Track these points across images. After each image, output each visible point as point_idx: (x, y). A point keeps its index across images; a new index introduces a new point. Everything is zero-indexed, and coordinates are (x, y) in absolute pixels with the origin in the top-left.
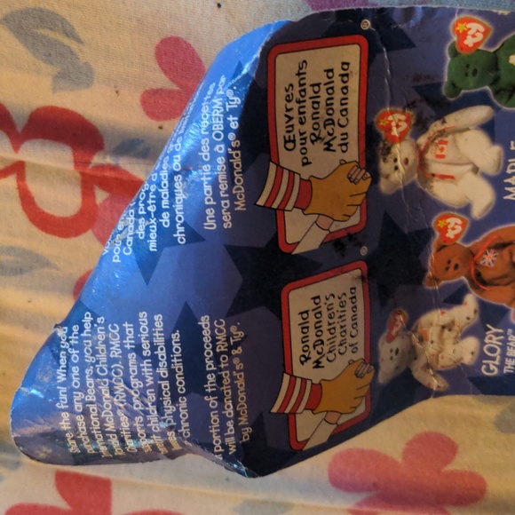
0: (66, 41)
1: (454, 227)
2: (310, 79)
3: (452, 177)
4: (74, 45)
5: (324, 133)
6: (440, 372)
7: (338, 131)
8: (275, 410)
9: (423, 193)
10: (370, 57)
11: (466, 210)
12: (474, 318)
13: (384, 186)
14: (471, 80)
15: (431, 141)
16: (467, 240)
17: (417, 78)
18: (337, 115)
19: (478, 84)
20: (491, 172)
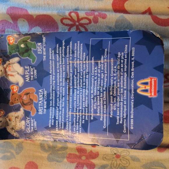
1: (15, 89)
3: (13, 75)
6: (16, 131)
9: (7, 79)
11: (17, 84)
12: (23, 115)
14: (14, 51)
15: (7, 66)
16: (19, 92)
17: (2, 51)
19: (15, 52)
20: (22, 74)
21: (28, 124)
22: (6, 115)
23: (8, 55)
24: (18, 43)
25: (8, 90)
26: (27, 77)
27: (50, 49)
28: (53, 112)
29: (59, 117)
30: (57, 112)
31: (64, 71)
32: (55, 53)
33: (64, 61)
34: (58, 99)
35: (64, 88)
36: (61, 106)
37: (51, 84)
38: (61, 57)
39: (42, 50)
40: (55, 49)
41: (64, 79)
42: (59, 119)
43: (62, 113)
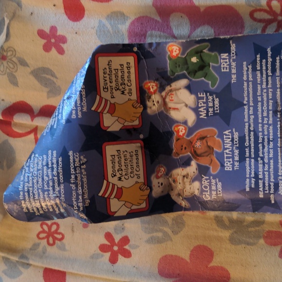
0: (52, 78)
1: (182, 131)
2: (113, 67)
3: (177, 109)
4: (55, 80)
5: (120, 88)
6: (185, 198)
7: (127, 88)
8: (100, 194)
9: (167, 115)
10: (138, 61)
11: (185, 123)
12: (197, 172)
13: (149, 111)
14: (178, 69)
15: (167, 94)
16: (188, 136)
17: (158, 69)
18: (126, 82)
19: (182, 70)
20: (193, 106)
21: (206, 187)
22: (168, 173)
23: (169, 77)
24: (186, 55)
25: (170, 134)
26: (201, 111)
27: (245, 63)
28: (253, 167)
29: (264, 175)
30: (261, 166)
31: (271, 99)
32: (254, 69)
33: (270, 82)
34: (260, 145)
35: (271, 128)
36: (266, 157)
37: (246, 120)
38: (264, 76)
39: (230, 65)
40: (254, 63)
41: (271, 112)
42: (264, 177)
43: (269, 168)
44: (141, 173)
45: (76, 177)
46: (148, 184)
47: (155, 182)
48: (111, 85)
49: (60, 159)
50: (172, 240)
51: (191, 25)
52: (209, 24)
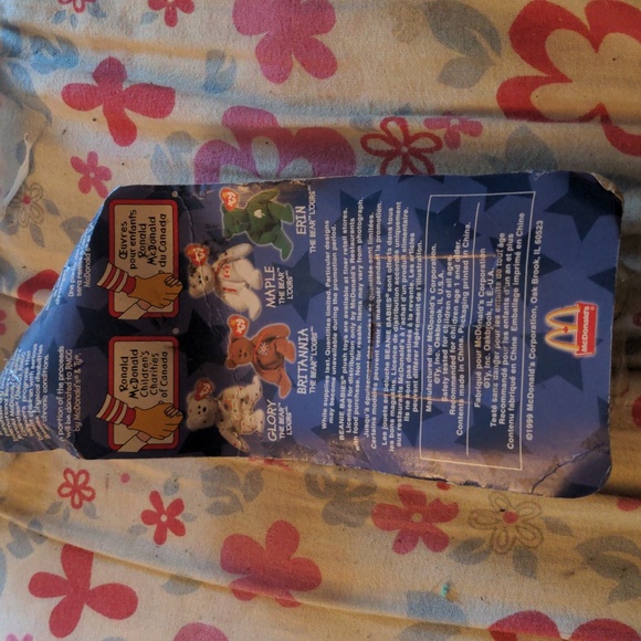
1: (241, 326)
2: (139, 221)
3: (235, 291)
5: (148, 253)
6: (243, 436)
7: (159, 254)
8: (99, 416)
10: (179, 213)
11: (246, 313)
12: (260, 394)
13: (192, 292)
14: (237, 227)
15: (221, 266)
16: (249, 335)
17: (208, 226)
18: (158, 245)
19: (241, 230)
20: (257, 287)
21: (272, 420)
22: (216, 394)
25: (223, 330)
26: (268, 296)
27: (327, 222)
28: (333, 390)
29: (346, 403)
30: (343, 388)
31: (361, 282)
32: (340, 233)
33: (360, 255)
34: (345, 355)
35: (360, 327)
36: (351, 375)
37: (328, 314)
38: (353, 244)
39: (307, 224)
40: (339, 223)
41: (360, 302)
42: (346, 407)
43: (354, 393)
44: (170, 389)
45: (65, 386)
46: (181, 406)
47: (192, 404)
48: (133, 248)
49: (47, 358)
50: (242, 509)
51: (281, 157)
52: (305, 155)
